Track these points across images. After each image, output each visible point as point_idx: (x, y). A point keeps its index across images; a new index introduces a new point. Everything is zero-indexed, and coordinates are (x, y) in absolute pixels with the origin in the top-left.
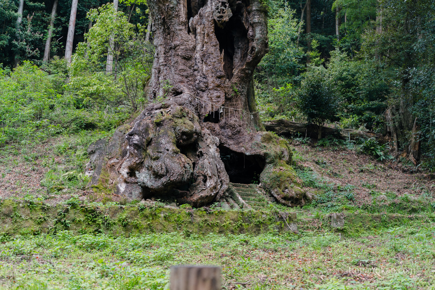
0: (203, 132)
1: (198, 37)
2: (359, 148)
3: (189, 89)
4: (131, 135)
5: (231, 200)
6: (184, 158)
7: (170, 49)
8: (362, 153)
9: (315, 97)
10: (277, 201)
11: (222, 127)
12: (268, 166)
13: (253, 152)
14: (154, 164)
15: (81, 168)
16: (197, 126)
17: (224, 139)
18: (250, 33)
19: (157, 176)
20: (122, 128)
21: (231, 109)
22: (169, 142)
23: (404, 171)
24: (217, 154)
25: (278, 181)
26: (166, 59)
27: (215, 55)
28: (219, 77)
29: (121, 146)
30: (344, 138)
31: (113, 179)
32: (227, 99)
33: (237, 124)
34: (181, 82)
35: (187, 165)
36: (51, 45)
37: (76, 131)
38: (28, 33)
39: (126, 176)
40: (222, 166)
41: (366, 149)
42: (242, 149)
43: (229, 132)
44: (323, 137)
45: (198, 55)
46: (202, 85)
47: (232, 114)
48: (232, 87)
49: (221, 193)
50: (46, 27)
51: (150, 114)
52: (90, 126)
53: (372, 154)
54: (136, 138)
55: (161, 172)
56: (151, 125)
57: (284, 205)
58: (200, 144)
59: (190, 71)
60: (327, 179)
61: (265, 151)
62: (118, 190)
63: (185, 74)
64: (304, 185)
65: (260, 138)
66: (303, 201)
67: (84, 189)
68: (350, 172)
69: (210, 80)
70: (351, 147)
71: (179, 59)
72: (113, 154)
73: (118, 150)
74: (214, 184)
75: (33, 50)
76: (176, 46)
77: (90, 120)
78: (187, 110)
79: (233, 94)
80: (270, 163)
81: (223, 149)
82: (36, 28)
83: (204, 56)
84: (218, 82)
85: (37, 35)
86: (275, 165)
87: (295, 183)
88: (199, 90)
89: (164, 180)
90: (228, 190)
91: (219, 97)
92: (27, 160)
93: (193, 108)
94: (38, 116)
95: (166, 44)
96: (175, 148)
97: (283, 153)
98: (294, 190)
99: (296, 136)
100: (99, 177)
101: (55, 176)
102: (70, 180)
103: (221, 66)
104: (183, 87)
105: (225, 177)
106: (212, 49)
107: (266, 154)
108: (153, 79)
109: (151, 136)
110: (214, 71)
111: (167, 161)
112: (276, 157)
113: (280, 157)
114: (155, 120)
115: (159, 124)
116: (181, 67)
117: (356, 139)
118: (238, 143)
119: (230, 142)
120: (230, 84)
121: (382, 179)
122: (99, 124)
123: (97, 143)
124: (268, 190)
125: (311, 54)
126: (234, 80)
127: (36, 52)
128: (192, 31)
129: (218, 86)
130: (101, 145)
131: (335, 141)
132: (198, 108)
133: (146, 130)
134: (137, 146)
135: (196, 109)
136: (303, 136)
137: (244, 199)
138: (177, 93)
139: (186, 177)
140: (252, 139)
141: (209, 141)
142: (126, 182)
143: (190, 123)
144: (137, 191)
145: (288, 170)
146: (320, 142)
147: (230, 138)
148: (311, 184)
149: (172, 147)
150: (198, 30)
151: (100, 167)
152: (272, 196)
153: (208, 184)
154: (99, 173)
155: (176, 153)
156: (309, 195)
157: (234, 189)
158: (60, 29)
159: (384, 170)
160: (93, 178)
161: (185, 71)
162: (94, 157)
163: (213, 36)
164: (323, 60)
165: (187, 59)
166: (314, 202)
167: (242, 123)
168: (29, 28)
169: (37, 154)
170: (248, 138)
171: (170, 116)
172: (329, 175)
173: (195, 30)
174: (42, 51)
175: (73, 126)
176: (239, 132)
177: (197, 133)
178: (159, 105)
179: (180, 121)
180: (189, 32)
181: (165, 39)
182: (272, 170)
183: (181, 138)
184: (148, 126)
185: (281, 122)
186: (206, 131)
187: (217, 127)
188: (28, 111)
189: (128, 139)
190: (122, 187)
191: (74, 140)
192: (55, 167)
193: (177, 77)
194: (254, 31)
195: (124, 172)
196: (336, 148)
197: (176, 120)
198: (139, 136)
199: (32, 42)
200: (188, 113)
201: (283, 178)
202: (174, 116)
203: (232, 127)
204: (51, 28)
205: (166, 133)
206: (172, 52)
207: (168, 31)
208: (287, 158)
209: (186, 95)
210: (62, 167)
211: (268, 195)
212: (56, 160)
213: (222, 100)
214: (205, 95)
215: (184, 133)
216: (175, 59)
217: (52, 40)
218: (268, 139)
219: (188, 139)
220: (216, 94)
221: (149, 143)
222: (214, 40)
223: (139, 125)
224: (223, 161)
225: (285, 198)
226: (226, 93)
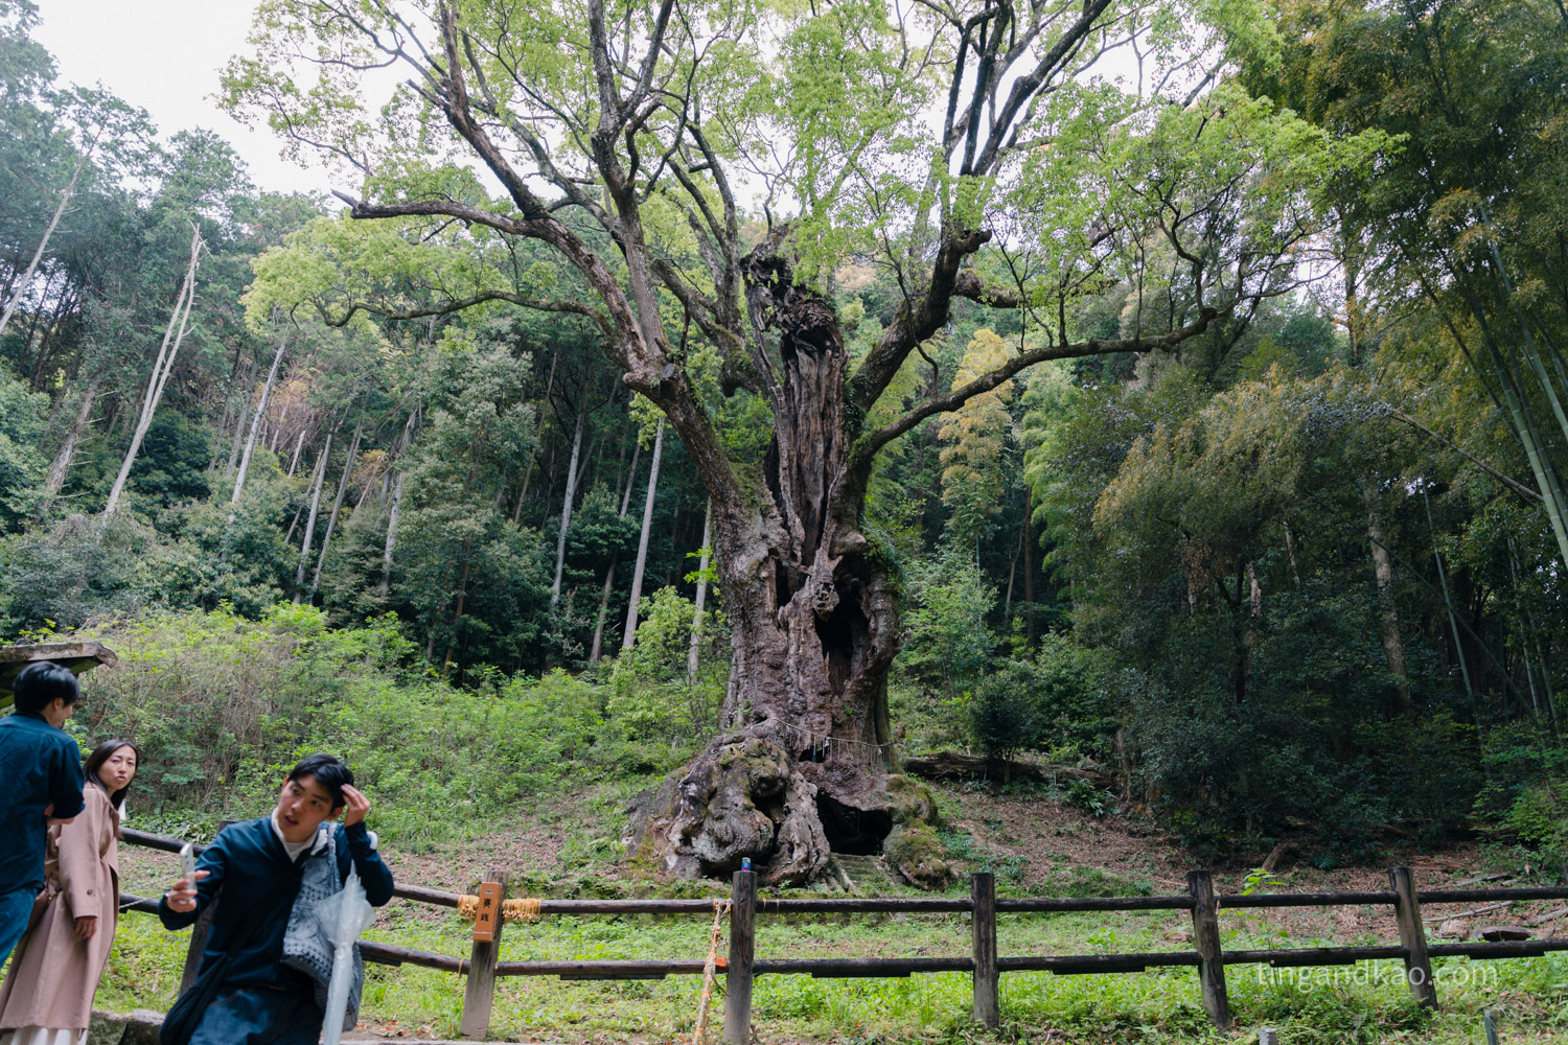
0: (793, 776)
1: (792, 635)
2: (1066, 796)
3: (778, 712)
4: (687, 783)
5: (833, 881)
6: (759, 816)
7: (753, 653)
8: (1069, 805)
9: (994, 715)
10: (907, 883)
11: (828, 769)
12: (895, 827)
13: (872, 806)
14: (717, 826)
15: (617, 834)
16: (783, 769)
17: (830, 788)
18: (872, 625)
19: (721, 844)
20: (676, 773)
21: (842, 740)
22: (738, 794)
23: (1132, 834)
24: (814, 811)
25: (910, 851)
26: (748, 668)
27: (815, 661)
28: (823, 694)
29: (673, 800)
30: (1046, 781)
31: (660, 849)
32: (836, 726)
33: (850, 764)
34: (767, 702)
35: (763, 827)
36: (602, 637)
37: (624, 776)
38: (567, 619)
39: (678, 844)
40: (819, 827)
41: (1076, 797)
42: (856, 803)
43: (837, 776)
44: (1013, 778)
45: (791, 662)
46: (797, 705)
47: (844, 749)
48: (843, 708)
49: (817, 869)
50: (595, 609)
51: (716, 750)
52: (646, 769)
53: (1082, 807)
54: (693, 789)
55: (726, 838)
56: (715, 769)
57: (918, 887)
58: (789, 795)
59: (780, 686)
60: (994, 846)
61: (890, 804)
62: (666, 864)
63: (773, 689)
64: (948, 856)
65: (885, 784)
66: (945, 881)
67: (616, 864)
68: (1039, 836)
69: (810, 698)
70: (1054, 796)
71: (764, 668)
72: (661, 813)
73: (668, 807)
74: (803, 856)
75: (573, 645)
76: (760, 649)
77: (645, 758)
78: (768, 744)
79: (844, 718)
80: (898, 822)
81: (824, 803)
82: (580, 610)
83: (800, 662)
84: (820, 700)
85: (581, 622)
86: (907, 826)
87: (936, 854)
88: (791, 714)
89: (729, 849)
90: (830, 863)
91: (822, 723)
92: (545, 822)
93: (782, 742)
94: (566, 754)
95: (748, 645)
96: (747, 802)
97: (919, 806)
98: (932, 864)
99: (970, 779)
100: (639, 846)
101: (578, 845)
102: (599, 850)
103: (824, 678)
104: (768, 710)
105: (824, 845)
106: (811, 653)
107: (891, 809)
108: (729, 698)
109: (715, 784)
110: (815, 684)
111: (735, 821)
112: (908, 814)
113: (916, 813)
114: (721, 760)
115: (726, 767)
116: (767, 679)
117: (1064, 781)
118: (852, 793)
119: (840, 791)
120: (840, 704)
121: (1086, 847)
122: (658, 765)
123: (640, 795)
124: (894, 864)
125: (1014, 640)
126: (847, 697)
127: (579, 649)
128: (784, 626)
129: (822, 707)
130: (646, 799)
131: (1031, 786)
132: (789, 741)
133: (708, 776)
134: (693, 800)
135: (787, 742)
136: (979, 778)
137: (852, 878)
138: (760, 718)
139: (761, 845)
140: (872, 786)
141: (800, 792)
142: (677, 852)
143: (773, 764)
144: (693, 867)
145: (926, 833)
146: (1006, 788)
147: (840, 784)
148: (960, 855)
149: (743, 801)
150: (792, 625)
151: (642, 831)
152: (900, 873)
153: (795, 856)
154: (639, 840)
155: (749, 809)
156: (955, 872)
157: (839, 863)
158: (617, 610)
159: (1097, 831)
160: (631, 847)
161: (772, 685)
162: (635, 817)
163: (812, 632)
164: (1032, 650)
165: (776, 667)
166: (960, 883)
167: (858, 761)
168: (569, 610)
169: (559, 813)
170: (866, 784)
171: (742, 755)
172: (998, 841)
173: (786, 625)
174: (589, 646)
175: (620, 769)
176: (853, 775)
177: (783, 780)
178: (731, 738)
179: (758, 761)
180: (779, 627)
181: (746, 637)
182: (902, 833)
183: (759, 787)
184: (710, 770)
185: (945, 756)
186: (798, 775)
187: (820, 768)
188: (553, 746)
189: (683, 789)
190: (672, 861)
191: (615, 791)
192: (581, 831)
193: (761, 694)
194: (876, 622)
195: (676, 838)
196: (1029, 797)
197: (752, 761)
198: (697, 783)
199: (575, 633)
200: (770, 750)
201: (916, 846)
202: (748, 755)
203: (843, 768)
204: (604, 610)
205: (734, 780)
206: (755, 658)
207: (749, 628)
208: (926, 815)
209: (772, 721)
210: (592, 832)
211: (895, 872)
212: (585, 821)
213: (828, 727)
214: (802, 721)
215: (762, 780)
216: (759, 668)
217: (605, 627)
218: (898, 786)
219: (769, 789)
220: (818, 718)
221: (712, 794)
222: (815, 639)
223: (699, 768)
224: (821, 820)
225: (918, 877)
226: (833, 717)
